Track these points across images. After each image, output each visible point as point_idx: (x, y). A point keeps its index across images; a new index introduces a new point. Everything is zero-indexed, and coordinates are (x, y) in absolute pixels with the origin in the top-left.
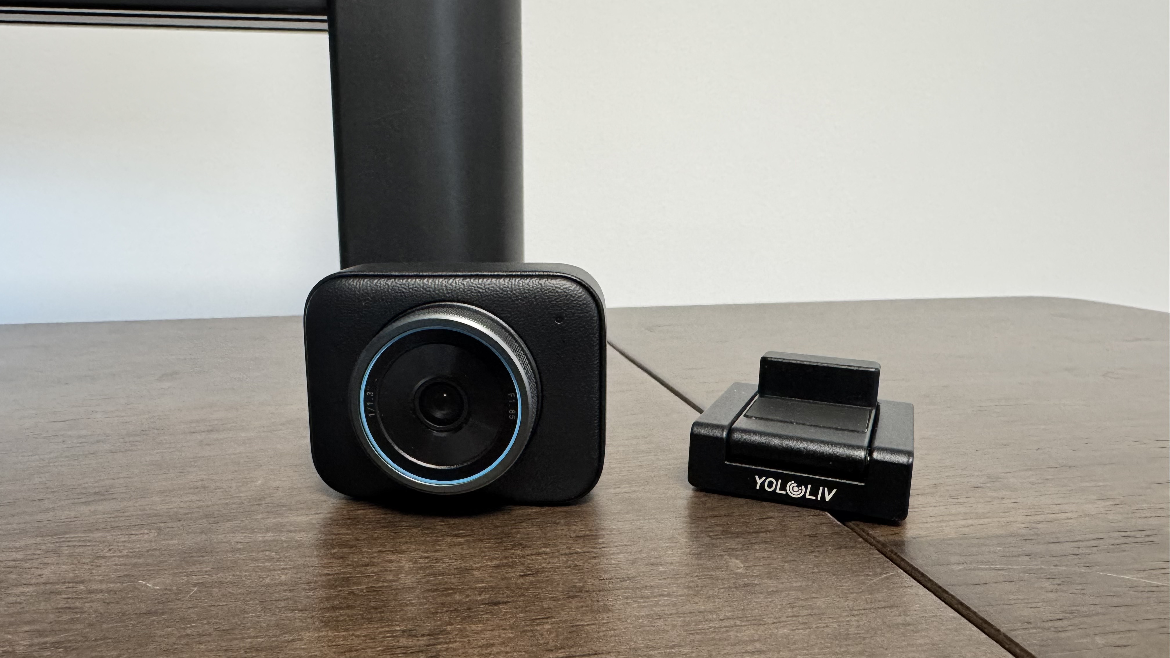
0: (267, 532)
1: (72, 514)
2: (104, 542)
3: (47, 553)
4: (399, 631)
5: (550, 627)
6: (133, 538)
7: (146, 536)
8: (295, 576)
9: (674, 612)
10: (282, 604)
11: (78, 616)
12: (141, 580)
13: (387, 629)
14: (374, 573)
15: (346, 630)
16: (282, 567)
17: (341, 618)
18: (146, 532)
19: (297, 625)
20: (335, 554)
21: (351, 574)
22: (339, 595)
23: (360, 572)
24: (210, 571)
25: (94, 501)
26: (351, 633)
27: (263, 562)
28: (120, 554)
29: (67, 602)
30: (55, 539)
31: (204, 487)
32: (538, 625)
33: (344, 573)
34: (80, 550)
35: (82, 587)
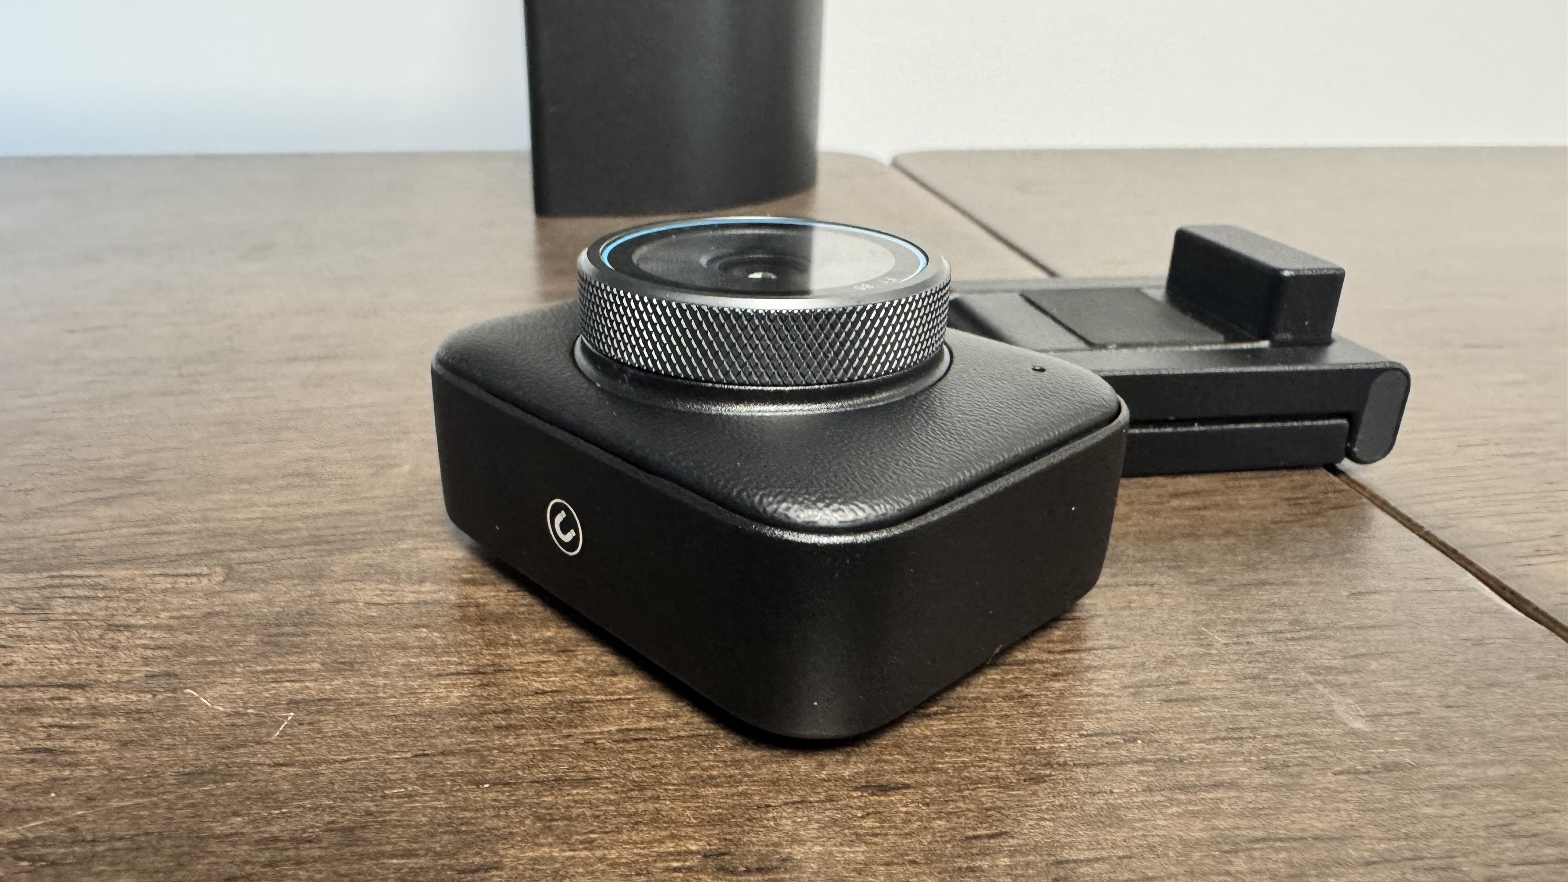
0: (422, 581)
1: (80, 523)
2: (128, 590)
3: (25, 610)
4: (698, 852)
5: (1007, 861)
6: (182, 583)
7: (205, 581)
8: (479, 692)
9: (1260, 834)
10: (455, 763)
11: (67, 773)
12: (191, 688)
13: (670, 846)
14: (629, 693)
15: (589, 844)
16: (452, 668)
17: (575, 812)
18: (205, 570)
19: (489, 823)
20: (547, 641)
21: (585, 692)
22: (566, 748)
23: (601, 690)
24: (319, 670)
25: (120, 496)
26: (599, 853)
27: (418, 656)
28: (155, 622)
29: (49, 737)
30: (43, 579)
31: (309, 474)
32: (983, 853)
33: (574, 690)
34: (85, 607)
35: (80, 699)
